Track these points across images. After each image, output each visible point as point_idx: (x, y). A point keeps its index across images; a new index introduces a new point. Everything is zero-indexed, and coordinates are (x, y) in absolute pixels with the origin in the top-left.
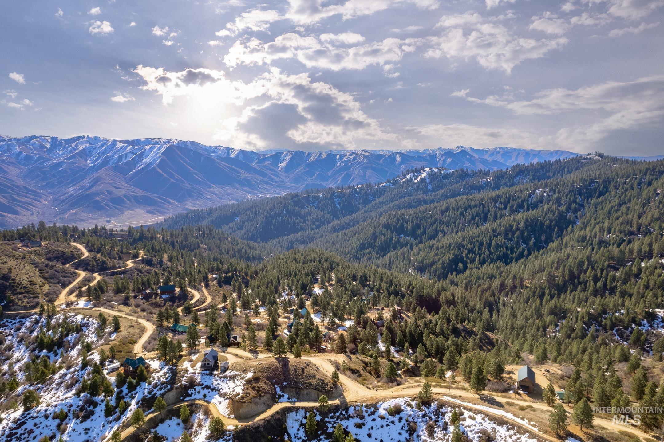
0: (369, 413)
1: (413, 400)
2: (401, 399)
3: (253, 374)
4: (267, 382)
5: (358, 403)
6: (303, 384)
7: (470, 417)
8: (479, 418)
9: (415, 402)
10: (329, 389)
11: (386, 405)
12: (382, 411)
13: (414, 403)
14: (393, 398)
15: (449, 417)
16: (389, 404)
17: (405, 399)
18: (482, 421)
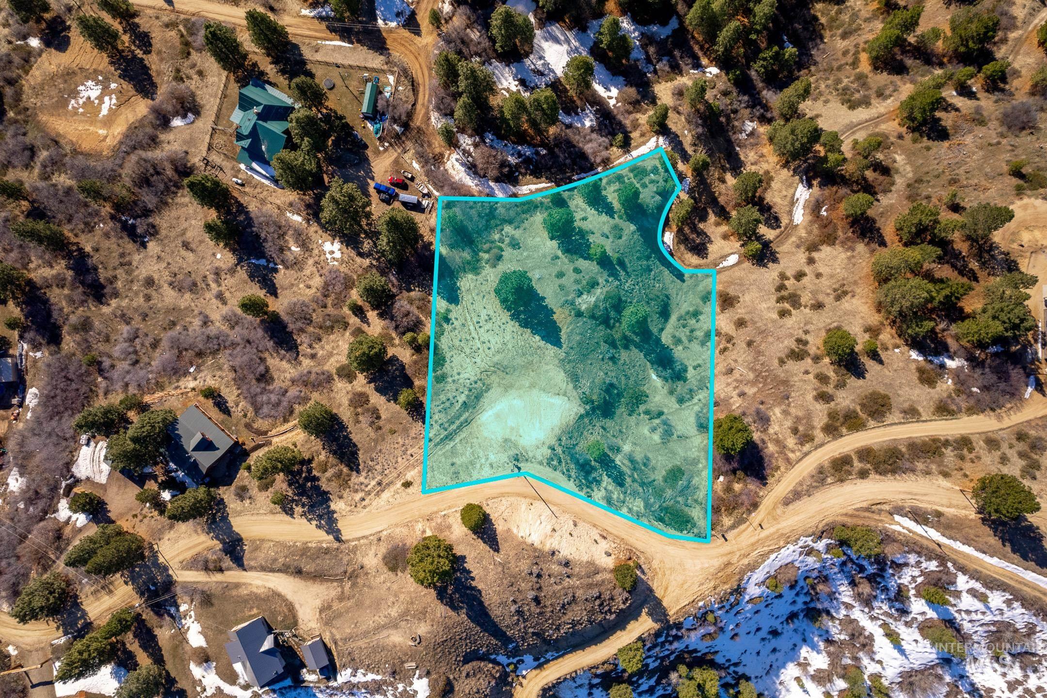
0: (728, 607)
1: (820, 538)
2: (791, 548)
3: (425, 681)
4: (468, 667)
5: (701, 604)
6: (558, 629)
7: (972, 592)
8: (996, 599)
9: (825, 541)
10: (622, 606)
11: (759, 575)
12: (753, 590)
13: (821, 545)
14: (772, 551)
15: (914, 578)
16: (767, 570)
17: (801, 543)
18: (1004, 606)
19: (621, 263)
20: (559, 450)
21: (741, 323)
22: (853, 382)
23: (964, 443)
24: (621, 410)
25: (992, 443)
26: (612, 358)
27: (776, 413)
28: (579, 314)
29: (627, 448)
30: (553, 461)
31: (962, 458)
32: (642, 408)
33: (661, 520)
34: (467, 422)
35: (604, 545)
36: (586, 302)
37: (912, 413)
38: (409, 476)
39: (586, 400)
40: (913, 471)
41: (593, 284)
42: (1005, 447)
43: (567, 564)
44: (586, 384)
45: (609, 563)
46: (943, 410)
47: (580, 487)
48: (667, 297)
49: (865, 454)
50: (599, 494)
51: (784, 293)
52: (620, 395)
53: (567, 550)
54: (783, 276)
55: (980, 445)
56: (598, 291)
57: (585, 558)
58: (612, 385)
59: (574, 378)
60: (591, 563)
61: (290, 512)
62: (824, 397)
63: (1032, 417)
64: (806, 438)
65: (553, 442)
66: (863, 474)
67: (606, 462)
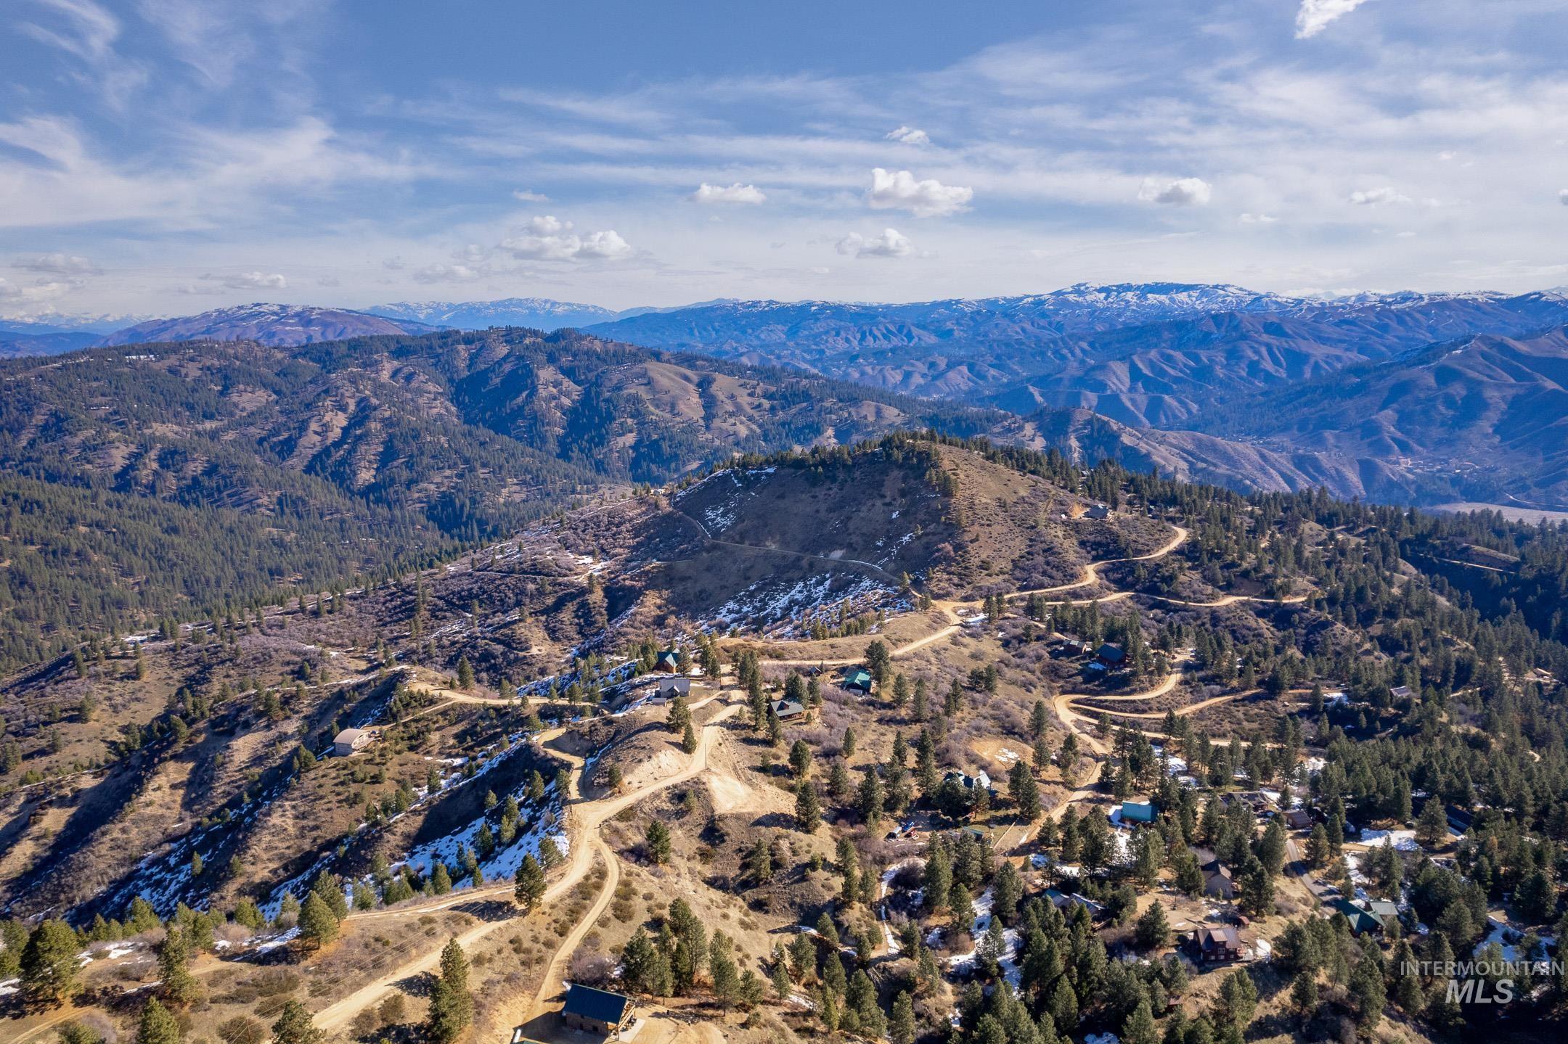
5: (567, 814)
19: (804, 879)
20: (701, 787)
21: (725, 916)
22: (647, 917)
23: (563, 933)
24: (703, 845)
25: (549, 944)
26: (740, 850)
27: (656, 880)
28: (778, 837)
29: (679, 832)
30: (697, 782)
31: (556, 921)
32: (698, 857)
33: (631, 808)
34: (739, 778)
35: (636, 785)
36: (784, 844)
37: (603, 922)
38: (723, 748)
39: (722, 818)
40: (570, 896)
41: (795, 853)
42: (540, 946)
43: (640, 761)
44: (732, 823)
45: (626, 780)
46: (591, 939)
47: (675, 786)
48: (767, 912)
49: (598, 887)
50: (664, 794)
51: (733, 947)
52: (713, 845)
53: (647, 766)
54: (747, 957)
55: (555, 937)
56: (789, 854)
57: (636, 771)
58: (723, 841)
59: (738, 817)
60: (632, 771)
61: (732, 717)
62: (648, 897)
63: (547, 980)
64: (629, 874)
65: (708, 786)
66: (587, 878)
67: (679, 814)
